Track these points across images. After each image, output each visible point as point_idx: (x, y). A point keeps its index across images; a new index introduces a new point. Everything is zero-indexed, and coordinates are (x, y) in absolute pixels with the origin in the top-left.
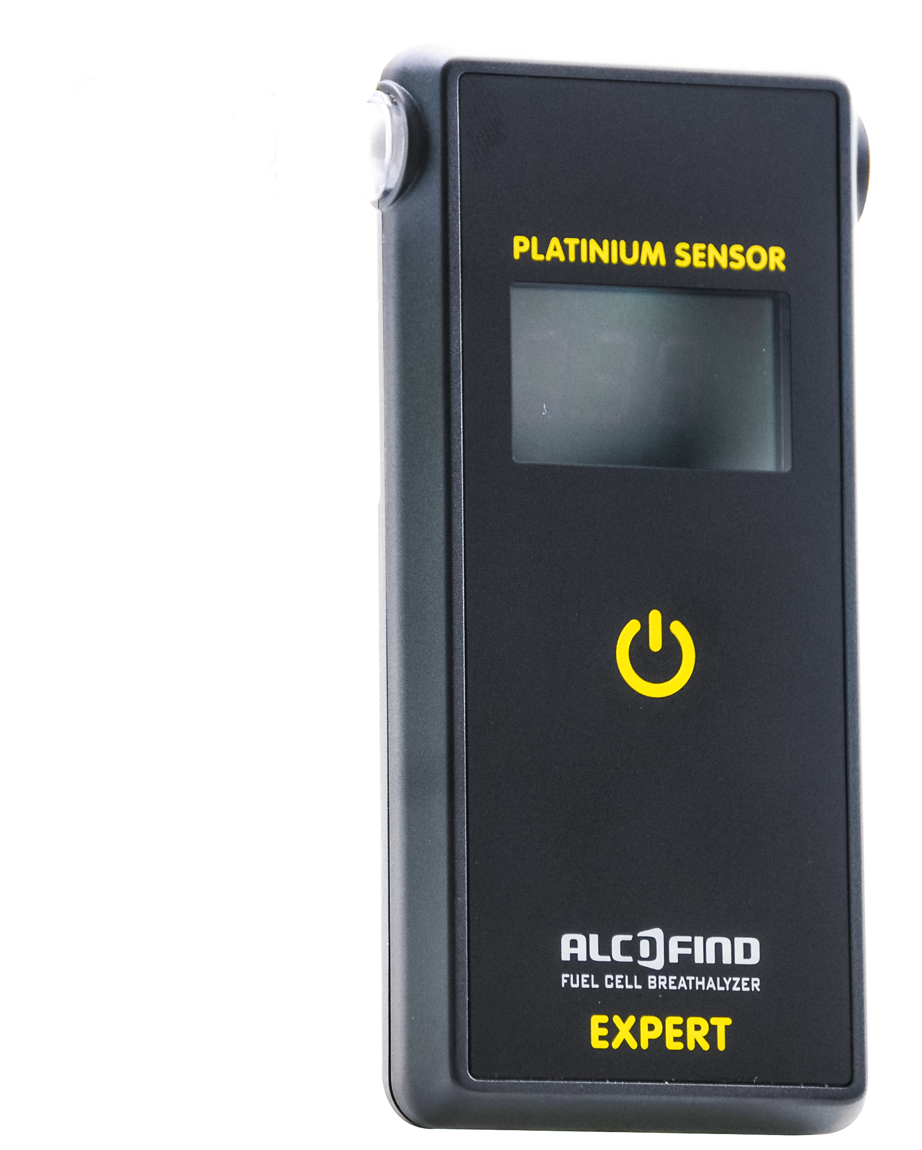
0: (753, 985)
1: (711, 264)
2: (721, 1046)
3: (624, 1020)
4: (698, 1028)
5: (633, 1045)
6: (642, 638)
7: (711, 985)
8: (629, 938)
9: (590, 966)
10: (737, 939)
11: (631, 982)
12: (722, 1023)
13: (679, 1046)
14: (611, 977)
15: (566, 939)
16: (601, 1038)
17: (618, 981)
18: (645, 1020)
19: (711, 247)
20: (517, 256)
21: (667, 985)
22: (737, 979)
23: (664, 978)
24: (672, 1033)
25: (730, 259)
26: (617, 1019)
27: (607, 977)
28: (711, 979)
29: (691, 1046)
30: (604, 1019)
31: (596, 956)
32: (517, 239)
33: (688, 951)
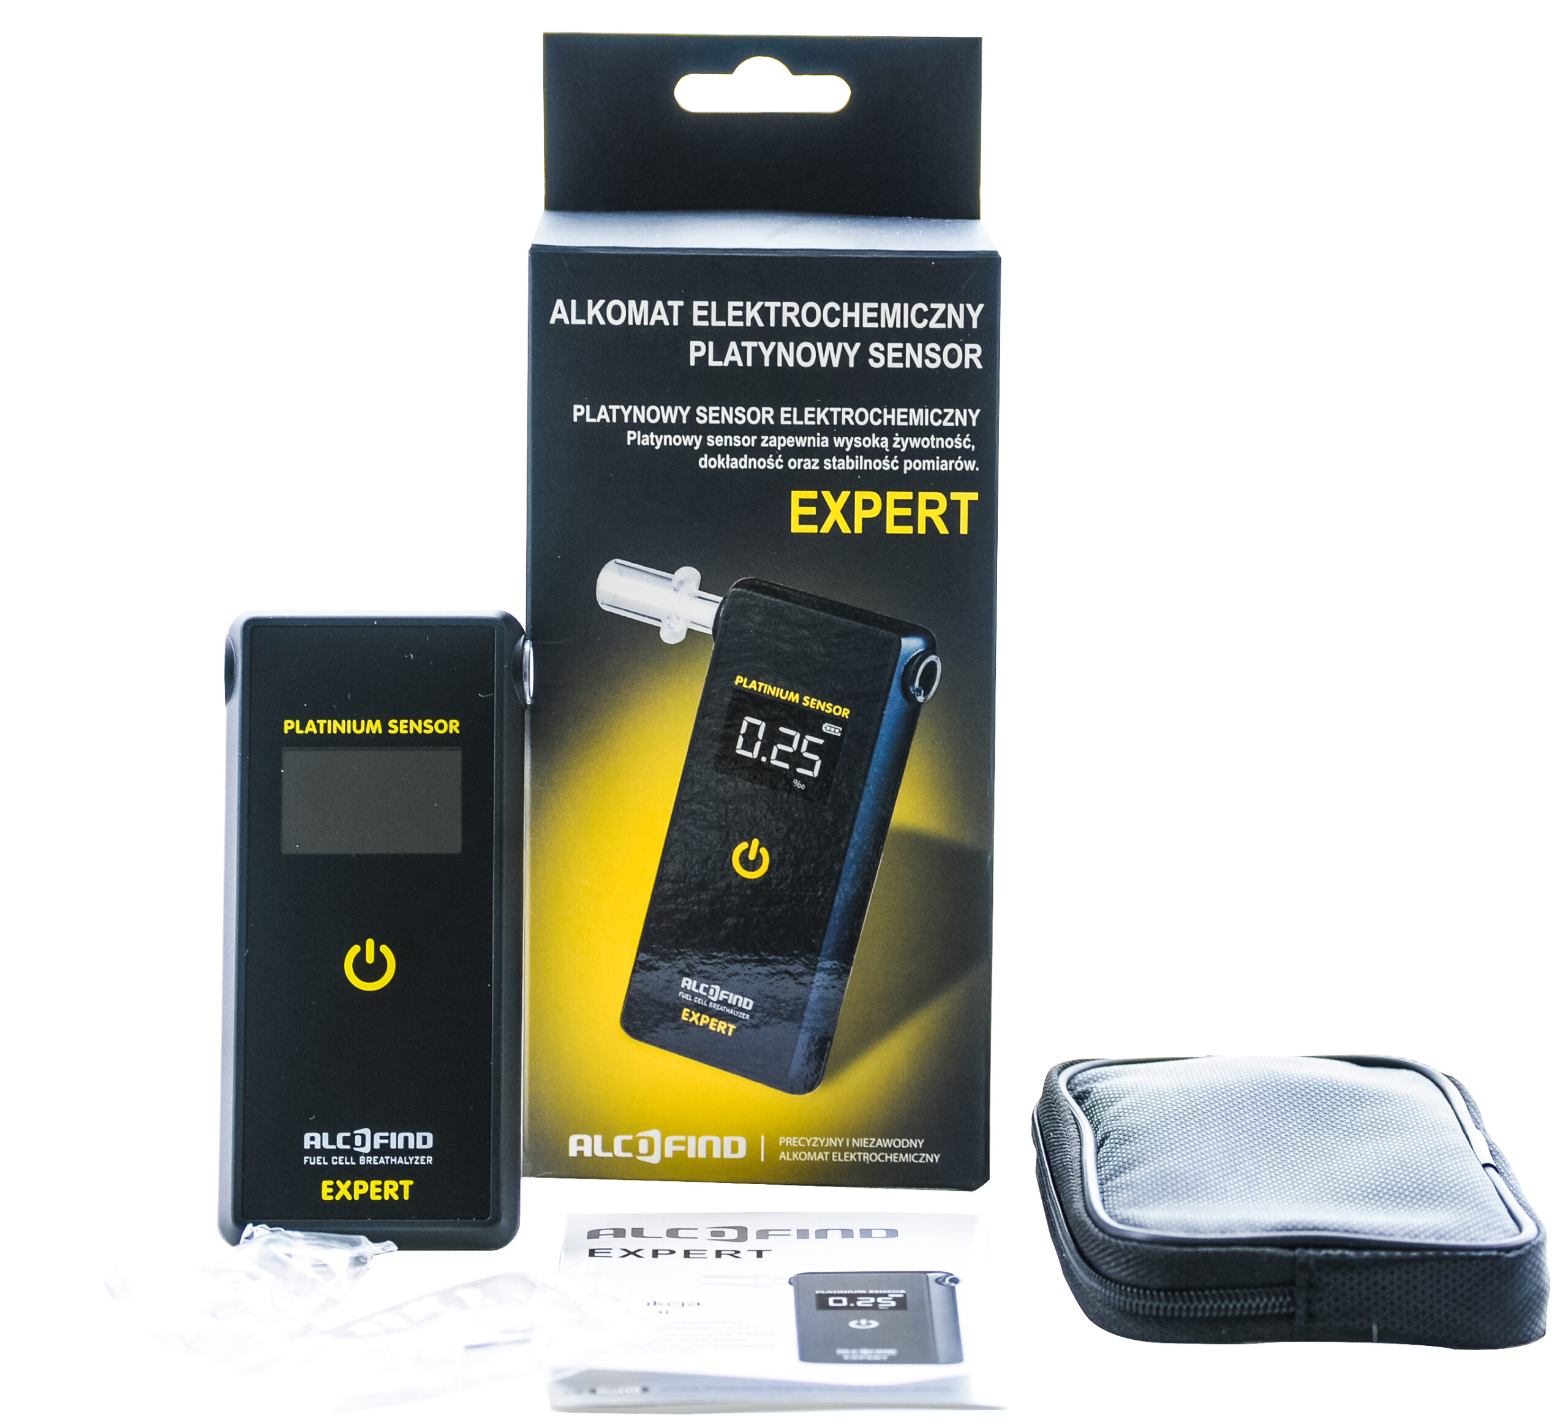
0: (428, 1160)
1: (411, 732)
2: (406, 1197)
3: (344, 1183)
4: (391, 1187)
5: (349, 1198)
6: (361, 956)
7: (400, 1161)
8: (348, 1134)
9: (322, 1152)
10: (418, 1134)
11: (349, 1160)
12: (407, 1184)
13: (379, 1198)
14: (336, 1158)
15: (307, 1136)
16: (329, 1194)
17: (340, 1160)
18: (357, 1183)
19: (412, 721)
20: (286, 732)
21: (372, 1162)
22: (417, 1158)
23: (370, 1157)
24: (374, 1190)
25: (424, 728)
26: (339, 1183)
27: (333, 1158)
28: (400, 1158)
29: (387, 1198)
30: (331, 1183)
31: (326, 1146)
32: (286, 722)
33: (386, 1141)
